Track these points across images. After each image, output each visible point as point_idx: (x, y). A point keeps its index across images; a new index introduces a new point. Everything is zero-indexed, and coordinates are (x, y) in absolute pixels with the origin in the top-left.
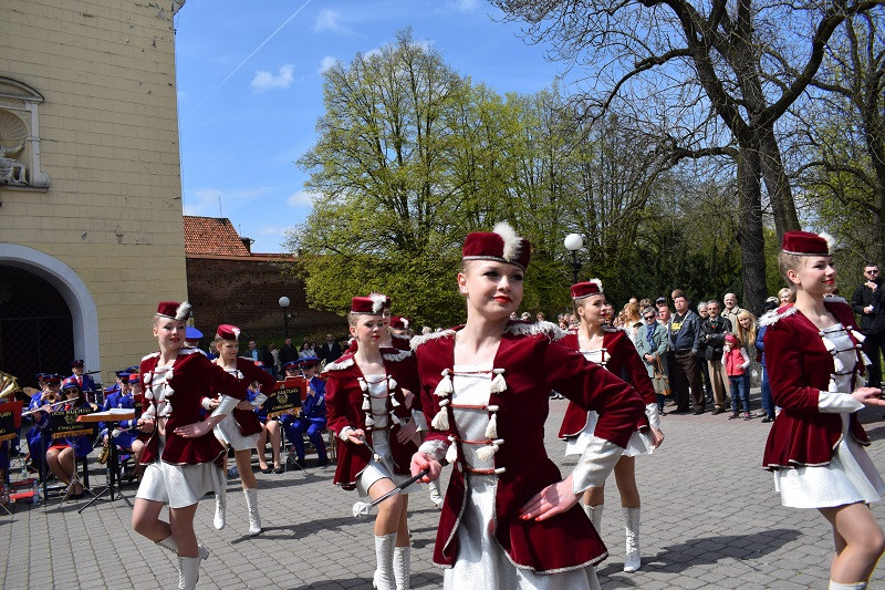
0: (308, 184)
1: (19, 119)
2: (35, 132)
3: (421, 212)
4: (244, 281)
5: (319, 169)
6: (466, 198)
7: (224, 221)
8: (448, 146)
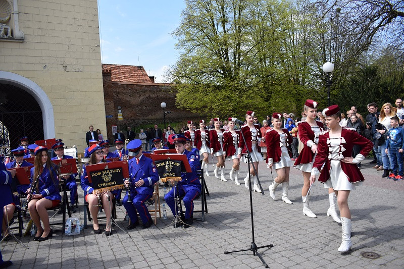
0: (177, 45)
2: (15, 8)
3: (235, 59)
4: (147, 95)
5: (183, 37)
6: (259, 51)
7: (141, 68)
8: (251, 23)
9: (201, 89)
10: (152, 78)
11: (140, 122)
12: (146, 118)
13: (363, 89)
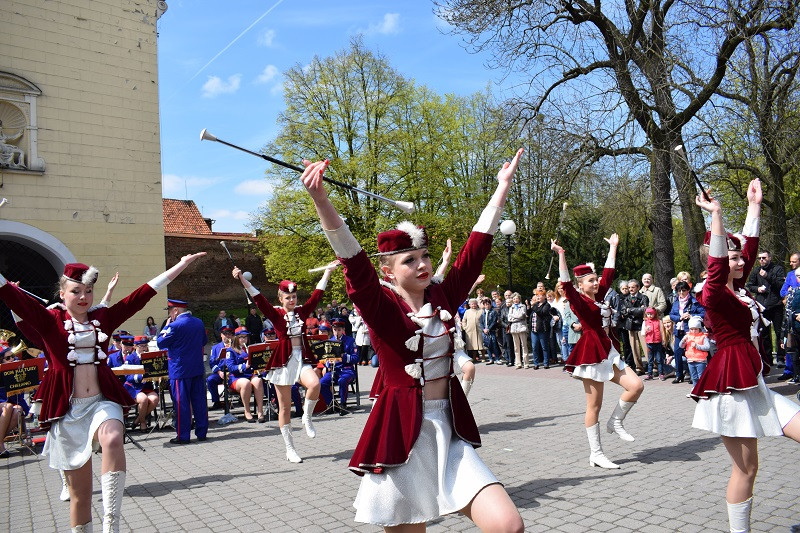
0: (270, 172)
1: (19, 110)
2: (33, 122)
4: (209, 257)
6: (409, 186)
7: (189, 203)
8: (394, 140)
10: (209, 222)
12: (206, 298)
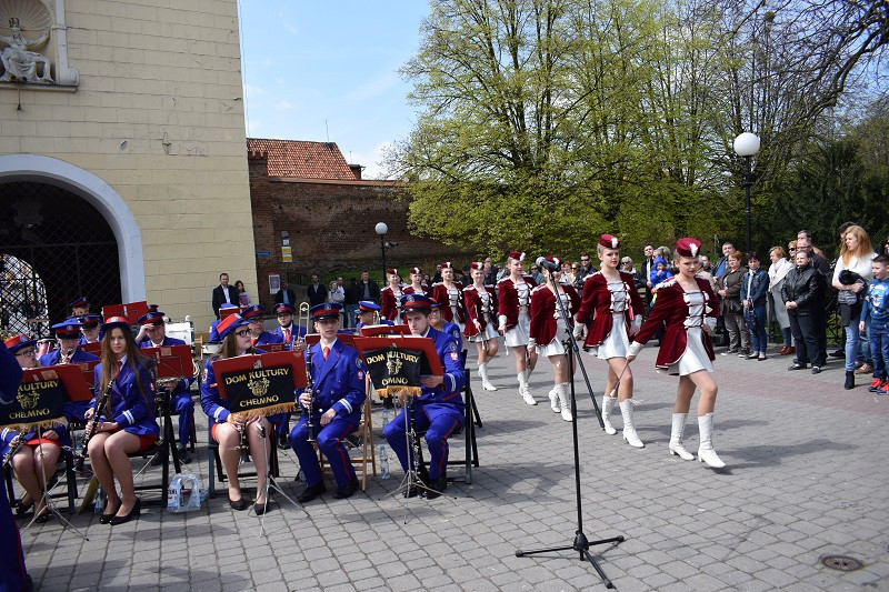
0: (411, 96)
2: (59, 18)
3: (539, 125)
4: (345, 207)
5: (425, 79)
6: (593, 109)
7: (331, 146)
8: (574, 48)
9: (464, 192)
10: (357, 169)
11: (330, 265)
12: (342, 256)
13: (824, 192)
